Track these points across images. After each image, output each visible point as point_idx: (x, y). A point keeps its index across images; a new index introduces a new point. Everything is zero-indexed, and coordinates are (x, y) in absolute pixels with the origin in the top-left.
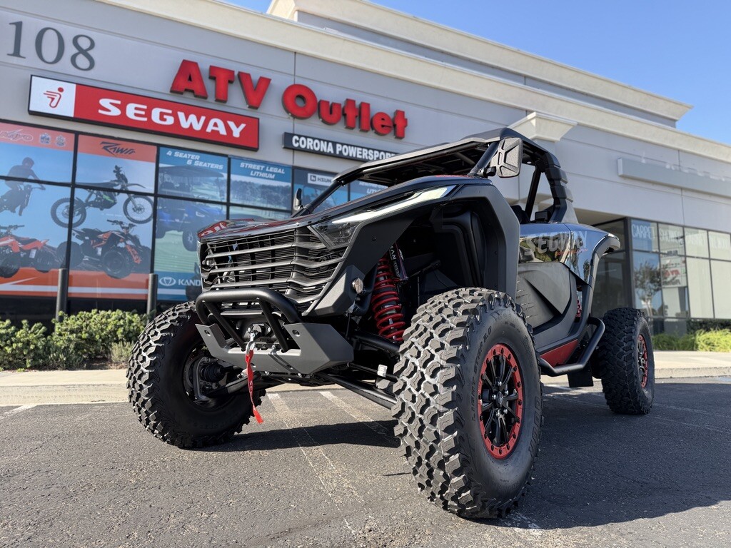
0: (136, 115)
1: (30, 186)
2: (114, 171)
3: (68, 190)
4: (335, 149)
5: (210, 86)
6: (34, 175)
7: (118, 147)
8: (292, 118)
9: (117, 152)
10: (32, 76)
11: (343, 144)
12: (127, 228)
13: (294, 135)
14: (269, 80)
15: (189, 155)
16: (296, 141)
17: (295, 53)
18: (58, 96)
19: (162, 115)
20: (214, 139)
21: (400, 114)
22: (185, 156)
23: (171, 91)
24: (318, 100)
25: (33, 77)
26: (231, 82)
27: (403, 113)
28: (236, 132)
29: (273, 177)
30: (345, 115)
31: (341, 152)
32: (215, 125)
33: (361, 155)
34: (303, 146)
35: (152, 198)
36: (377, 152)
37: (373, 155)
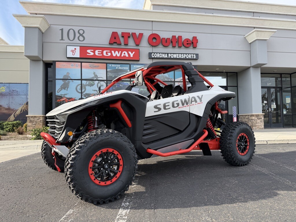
0: (98, 54)
2: (93, 74)
4: (168, 56)
5: (122, 40)
6: (70, 78)
7: (94, 65)
8: (152, 47)
9: (94, 67)
10: (67, 46)
11: (171, 54)
13: (152, 53)
15: (117, 65)
16: (153, 55)
17: (152, 21)
18: (75, 51)
19: (107, 52)
20: (124, 59)
21: (195, 38)
22: (115, 66)
23: (109, 44)
24: (161, 38)
26: (129, 37)
28: (132, 55)
30: (172, 42)
32: (124, 54)
33: (179, 57)
34: (156, 57)
35: (106, 82)
36: (185, 55)
37: (184, 56)
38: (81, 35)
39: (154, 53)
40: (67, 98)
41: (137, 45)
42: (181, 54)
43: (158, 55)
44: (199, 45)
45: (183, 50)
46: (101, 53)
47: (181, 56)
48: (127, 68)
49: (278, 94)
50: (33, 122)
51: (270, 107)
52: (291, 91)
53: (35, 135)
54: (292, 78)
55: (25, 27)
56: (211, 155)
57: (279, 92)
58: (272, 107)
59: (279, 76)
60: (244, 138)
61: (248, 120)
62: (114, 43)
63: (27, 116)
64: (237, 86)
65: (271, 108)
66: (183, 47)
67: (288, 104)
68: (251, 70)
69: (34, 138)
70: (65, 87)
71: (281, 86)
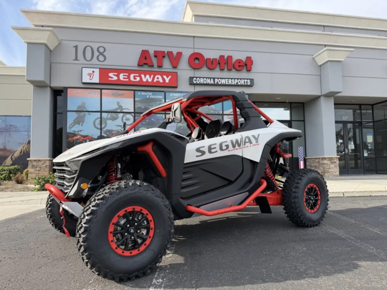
0: (124, 78)
2: (117, 104)
4: (214, 81)
5: (155, 61)
6: (86, 109)
7: (118, 93)
8: (193, 69)
9: (118, 96)
10: (82, 68)
11: (218, 78)
15: (148, 93)
16: (195, 80)
17: (194, 37)
18: (93, 75)
19: (134, 77)
20: (157, 85)
21: (249, 59)
22: (146, 94)
24: (205, 59)
26: (164, 57)
28: (167, 80)
30: (219, 64)
32: (158, 78)
33: (228, 82)
35: (133, 114)
36: (237, 80)
37: (235, 81)
38: (101, 54)
39: (197, 78)
40: (82, 136)
41: (175, 67)
42: (232, 79)
43: (202, 81)
44: (254, 68)
45: (234, 74)
46: (126, 77)
47: (232, 82)
48: (161, 97)
49: (357, 130)
50: (36, 167)
51: (347, 147)
52: (374, 127)
53: (38, 184)
54: (374, 111)
55: (28, 43)
56: (270, 212)
57: (359, 128)
58: (350, 148)
59: (358, 107)
60: (314, 190)
61: (319, 164)
62: (144, 64)
63: (28, 159)
64: (304, 121)
65: (348, 150)
66: (233, 70)
67: (369, 143)
68: (322, 99)
69: (37, 189)
70: (79, 121)
71: (360, 120)
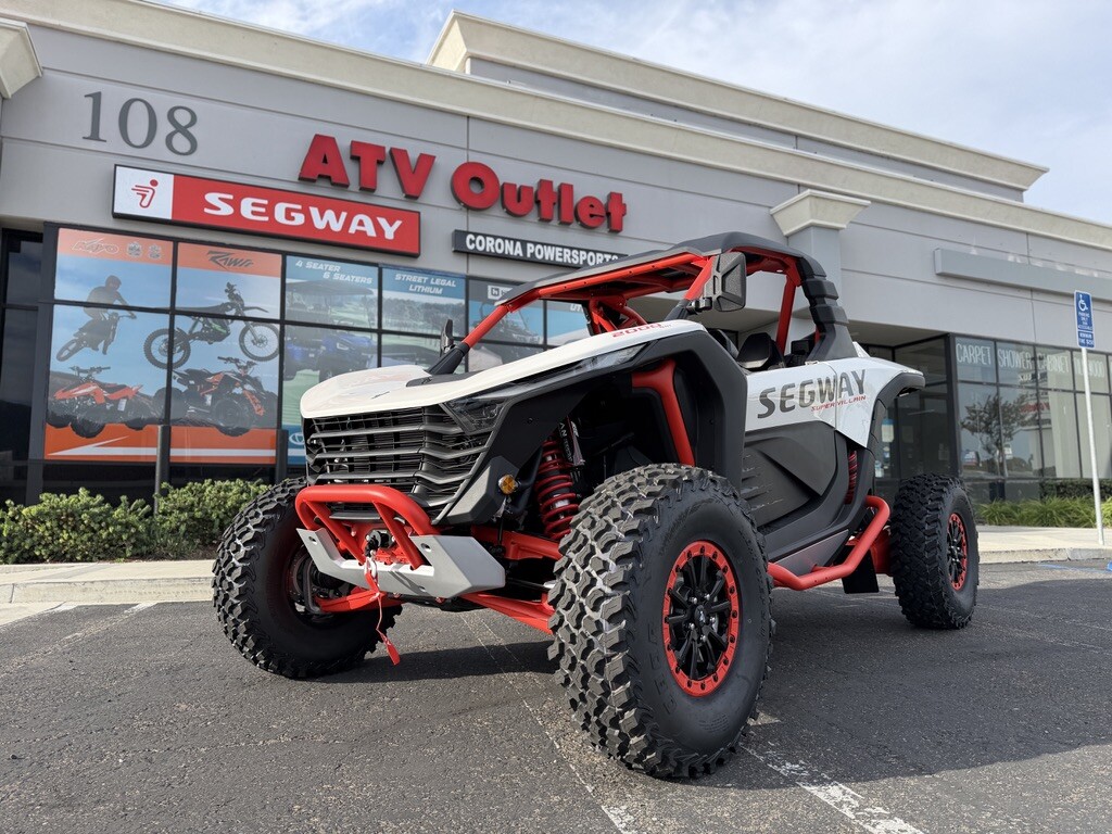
0: (254, 213)
1: (116, 314)
2: (226, 291)
3: (166, 317)
4: (524, 250)
5: (352, 170)
6: (121, 300)
7: (230, 257)
8: (464, 209)
9: (229, 265)
10: (116, 165)
11: (535, 243)
12: (245, 368)
13: (468, 233)
14: (432, 158)
15: (327, 266)
16: (472, 242)
17: (468, 117)
18: (151, 191)
19: (288, 211)
20: (359, 245)
21: (615, 198)
23: (300, 179)
24: (501, 184)
25: (118, 168)
26: (380, 163)
27: (619, 196)
28: (389, 232)
29: (440, 291)
30: (538, 202)
31: (533, 254)
32: (361, 223)
33: (562, 257)
34: (481, 249)
35: (278, 326)
36: (584, 253)
37: (577, 255)
38: (181, 130)
39: (476, 235)
40: (102, 386)
41: (412, 197)
42: (572, 249)
43: (490, 245)
44: (631, 224)
45: (574, 236)
46: (263, 210)
47: (571, 257)
48: (368, 281)
62: (321, 176)
66: (575, 225)
